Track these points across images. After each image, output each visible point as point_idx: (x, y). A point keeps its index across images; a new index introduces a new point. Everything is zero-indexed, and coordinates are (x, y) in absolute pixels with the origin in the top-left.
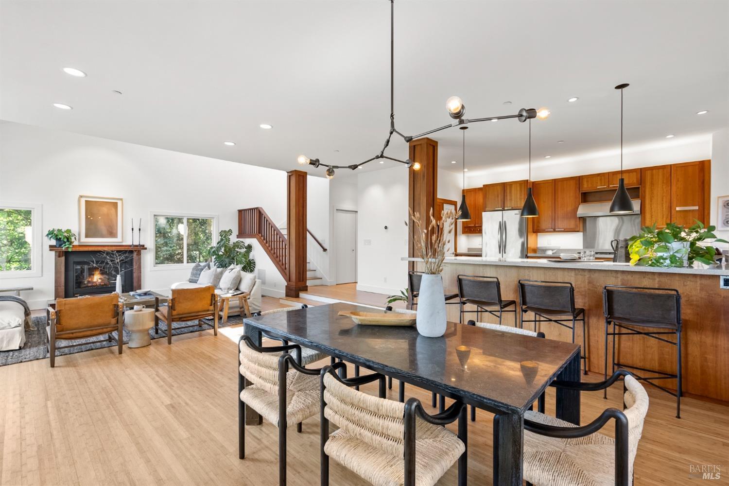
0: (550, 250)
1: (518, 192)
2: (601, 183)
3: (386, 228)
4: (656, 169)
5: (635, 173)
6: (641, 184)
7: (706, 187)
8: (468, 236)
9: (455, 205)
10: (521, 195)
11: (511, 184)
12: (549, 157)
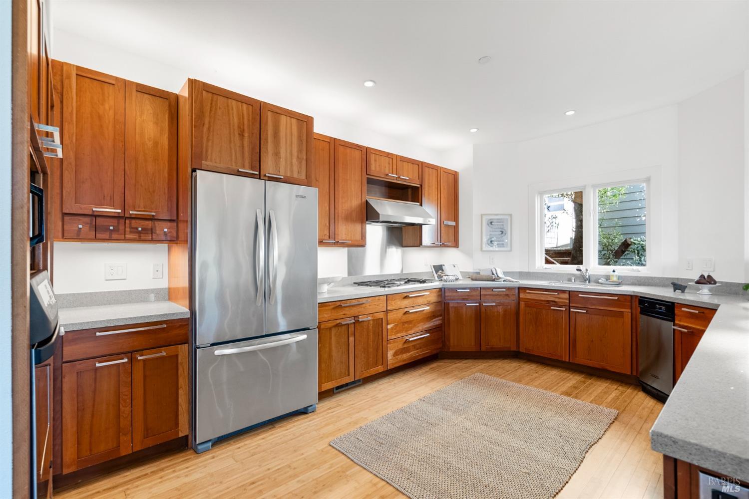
1: (295, 142)
4: (431, 168)
6: (422, 185)
10: (299, 151)
11: (277, 113)
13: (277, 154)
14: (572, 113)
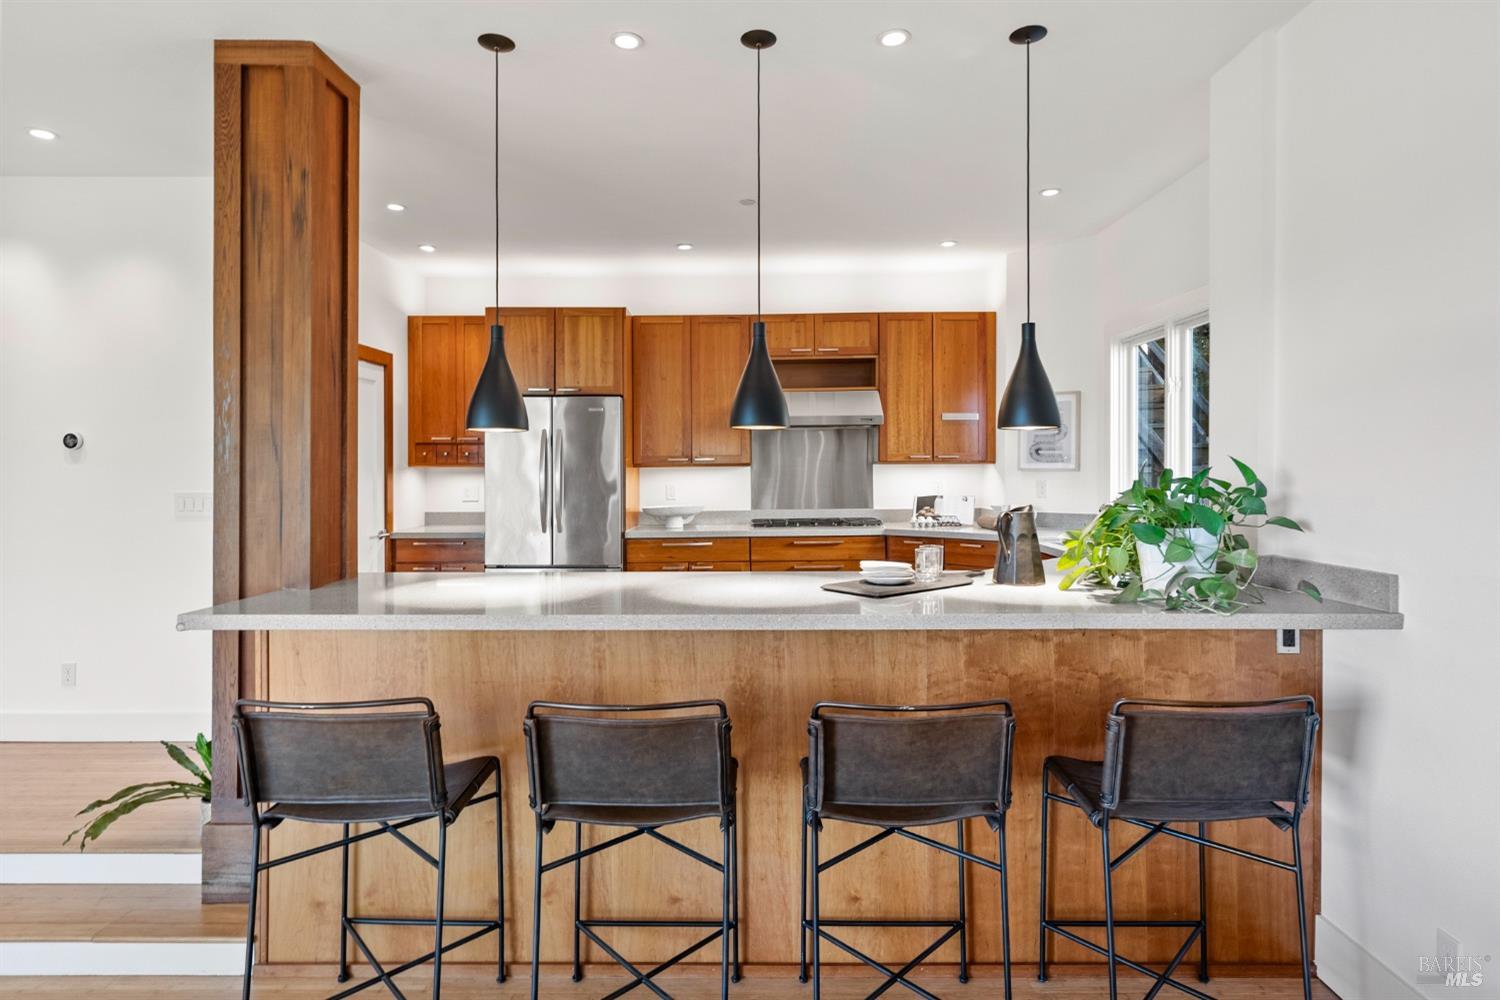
0: (677, 515)
1: (598, 342)
2: (798, 341)
3: (71, 441)
4: (905, 320)
5: (866, 325)
6: (879, 354)
7: (989, 372)
8: (425, 475)
9: (385, 366)
10: (605, 353)
11: (577, 314)
12: (688, 247)
13: (575, 364)
14: (1054, 192)
